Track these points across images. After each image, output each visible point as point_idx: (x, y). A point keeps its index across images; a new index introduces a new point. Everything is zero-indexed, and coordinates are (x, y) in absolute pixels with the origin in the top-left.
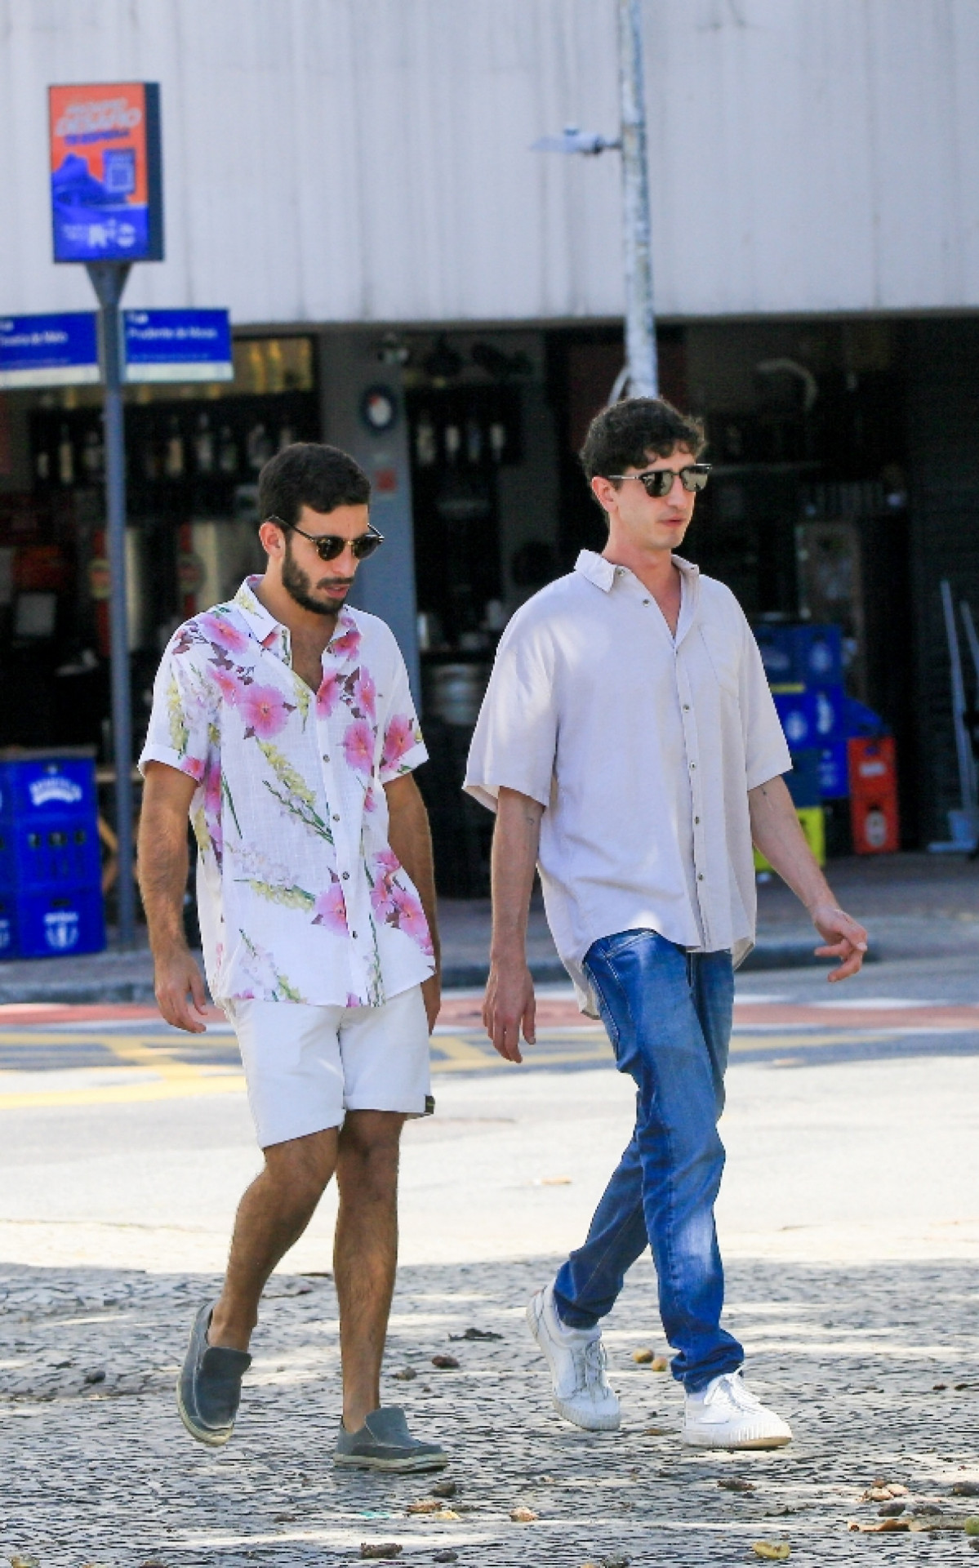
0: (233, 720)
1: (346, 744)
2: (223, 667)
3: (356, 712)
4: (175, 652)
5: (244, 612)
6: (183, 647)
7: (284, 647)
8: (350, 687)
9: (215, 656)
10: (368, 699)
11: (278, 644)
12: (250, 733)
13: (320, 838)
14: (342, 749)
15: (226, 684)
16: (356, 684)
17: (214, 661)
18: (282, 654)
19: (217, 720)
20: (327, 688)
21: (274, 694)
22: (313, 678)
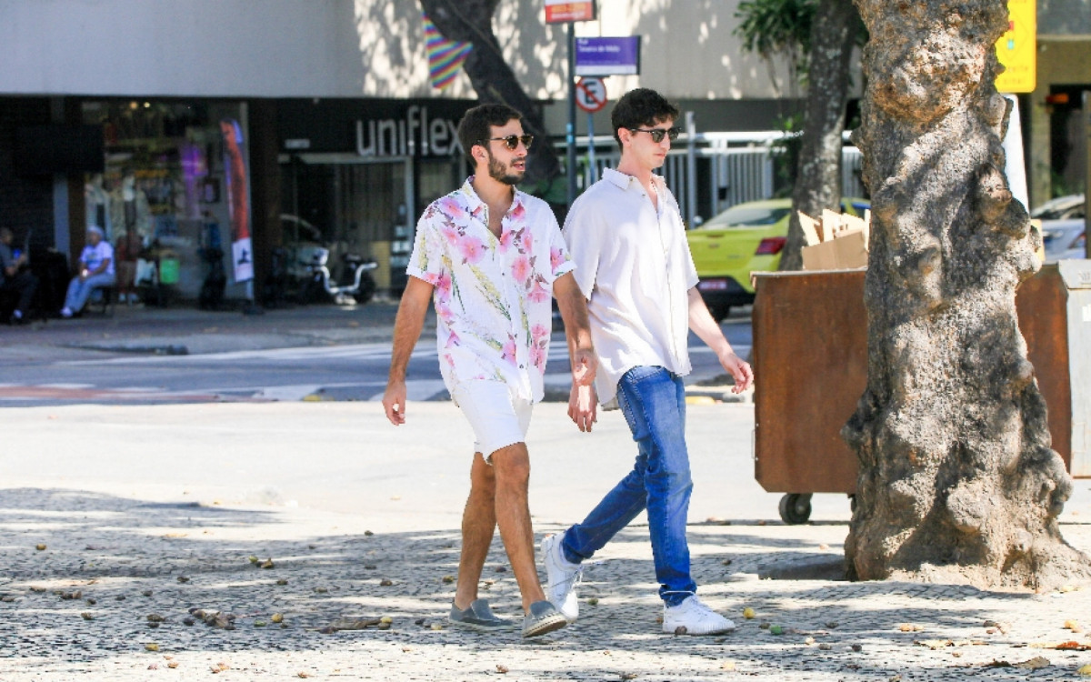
0: (456, 254)
1: (513, 267)
2: (450, 226)
3: (521, 251)
4: (426, 218)
5: (465, 195)
6: (430, 215)
7: (485, 215)
8: (518, 237)
9: (445, 220)
10: (528, 244)
11: (481, 214)
12: (465, 261)
13: (503, 316)
14: (511, 269)
15: (451, 236)
16: (521, 236)
17: (445, 223)
18: (483, 218)
19: (447, 253)
20: (506, 237)
21: (478, 240)
22: (498, 232)
